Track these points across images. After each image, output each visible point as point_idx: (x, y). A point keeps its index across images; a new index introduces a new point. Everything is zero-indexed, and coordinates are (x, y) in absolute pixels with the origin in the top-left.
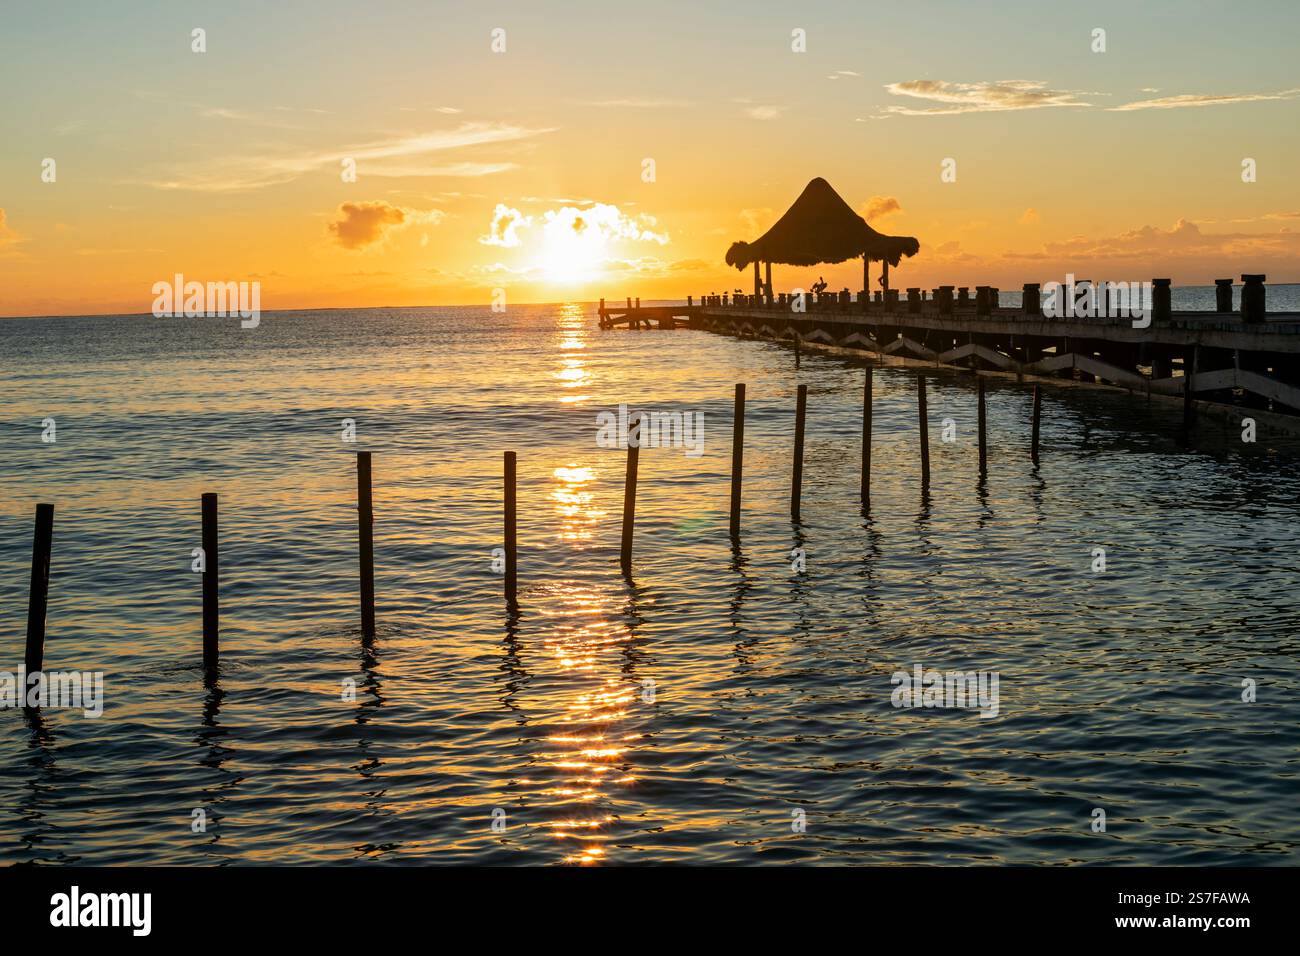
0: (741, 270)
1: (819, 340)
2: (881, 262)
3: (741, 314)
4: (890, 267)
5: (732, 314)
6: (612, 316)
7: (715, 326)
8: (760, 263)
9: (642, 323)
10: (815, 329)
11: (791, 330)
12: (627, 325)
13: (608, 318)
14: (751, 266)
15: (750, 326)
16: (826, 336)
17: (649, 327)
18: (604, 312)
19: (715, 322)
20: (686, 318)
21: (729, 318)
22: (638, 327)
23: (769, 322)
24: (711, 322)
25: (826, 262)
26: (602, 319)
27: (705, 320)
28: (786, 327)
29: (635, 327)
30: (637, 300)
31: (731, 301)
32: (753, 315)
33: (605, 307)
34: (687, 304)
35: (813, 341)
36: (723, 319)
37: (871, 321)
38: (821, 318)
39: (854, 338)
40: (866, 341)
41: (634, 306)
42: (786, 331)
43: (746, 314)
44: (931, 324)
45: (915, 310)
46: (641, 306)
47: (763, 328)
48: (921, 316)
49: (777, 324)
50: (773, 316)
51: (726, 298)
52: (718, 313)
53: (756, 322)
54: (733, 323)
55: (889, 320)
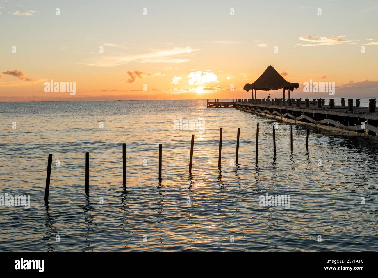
0: (248, 92)
1: (266, 113)
2: (288, 90)
3: (246, 105)
4: (291, 91)
5: (244, 105)
6: (211, 105)
8: (253, 90)
9: (219, 106)
10: (265, 110)
11: (259, 110)
12: (215, 107)
13: (210, 105)
14: (251, 91)
15: (248, 108)
16: (268, 112)
17: (221, 107)
18: (208, 103)
19: (239, 107)
20: (232, 105)
21: (243, 106)
23: (254, 107)
24: (238, 106)
25: (272, 90)
26: (208, 105)
27: (237, 106)
28: (258, 109)
29: (217, 107)
30: (218, 100)
31: (244, 101)
32: (249, 105)
33: (209, 102)
34: (232, 101)
35: (264, 113)
36: (242, 106)
37: (279, 108)
38: (267, 107)
39: (275, 112)
40: (278, 114)
41: (217, 102)
42: (258, 110)
43: (247, 105)
44: (294, 109)
45: (290, 105)
46: (219, 102)
47: (252, 109)
48: (292, 107)
49: (255, 108)
50: (255, 105)
51: (242, 100)
52: (240, 104)
53: (250, 107)
54: (244, 107)
55: (284, 108)
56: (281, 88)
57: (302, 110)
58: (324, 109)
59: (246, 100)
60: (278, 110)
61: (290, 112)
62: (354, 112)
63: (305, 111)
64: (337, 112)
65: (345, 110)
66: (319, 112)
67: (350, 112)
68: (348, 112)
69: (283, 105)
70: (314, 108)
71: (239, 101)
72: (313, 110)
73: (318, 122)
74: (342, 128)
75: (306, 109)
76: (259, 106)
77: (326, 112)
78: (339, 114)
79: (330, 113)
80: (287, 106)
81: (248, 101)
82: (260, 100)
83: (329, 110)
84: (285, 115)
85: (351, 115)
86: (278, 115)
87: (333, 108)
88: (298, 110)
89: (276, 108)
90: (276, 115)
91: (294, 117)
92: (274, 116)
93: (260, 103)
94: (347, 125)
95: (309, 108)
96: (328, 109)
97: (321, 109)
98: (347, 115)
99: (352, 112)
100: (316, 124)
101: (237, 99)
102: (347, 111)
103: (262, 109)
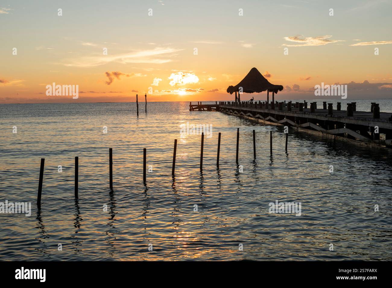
0: (231, 94)
1: (249, 116)
2: (272, 92)
3: (229, 108)
4: (275, 94)
6: (194, 107)
7: (223, 111)
8: (237, 92)
9: (202, 109)
10: (248, 113)
12: (198, 110)
13: (192, 108)
14: (234, 93)
15: (232, 111)
16: (251, 115)
17: (204, 110)
18: (191, 106)
19: (223, 109)
20: (215, 108)
21: (227, 108)
22: (201, 110)
23: (237, 110)
24: (222, 109)
25: (256, 92)
27: (220, 109)
29: (200, 110)
30: (201, 103)
31: (227, 104)
32: (232, 108)
33: (192, 104)
34: (215, 104)
35: (247, 116)
36: (225, 109)
37: (262, 111)
38: (250, 110)
39: (258, 116)
40: (261, 117)
41: (200, 104)
42: (241, 113)
43: (231, 108)
44: (276, 113)
45: (273, 108)
46: (202, 104)
47: (235, 112)
48: (274, 110)
49: (239, 111)
50: (238, 108)
51: (226, 102)
52: (223, 107)
53: (234, 110)
54: (227, 110)
55: (266, 111)
56: (265, 90)
57: (284, 114)
58: (305, 113)
59: (229, 103)
60: (261, 113)
61: (273, 115)
62: (333, 116)
63: (288, 114)
64: (317, 116)
65: (325, 114)
66: (300, 116)
67: (329, 116)
68: (328, 116)
69: (266, 108)
70: (296, 112)
71: (222, 103)
72: (295, 114)
73: (300, 125)
74: (322, 132)
75: (288, 112)
76: (242, 109)
77: (306, 116)
78: (319, 118)
79: (311, 116)
80: (269, 110)
81: (231, 104)
82: (243, 103)
83: (310, 114)
84: (268, 118)
85: (331, 119)
86: (261, 119)
87: (313, 112)
88: (281, 114)
89: (259, 111)
90: (259, 118)
91: (277, 121)
92: (257, 119)
93: (243, 106)
94: (327, 129)
95: (291, 112)
96: (308, 113)
97: (302, 113)
98: (326, 119)
99: (331, 116)
100: (297, 128)
101: (220, 102)
102: (326, 115)
103: (245, 112)
